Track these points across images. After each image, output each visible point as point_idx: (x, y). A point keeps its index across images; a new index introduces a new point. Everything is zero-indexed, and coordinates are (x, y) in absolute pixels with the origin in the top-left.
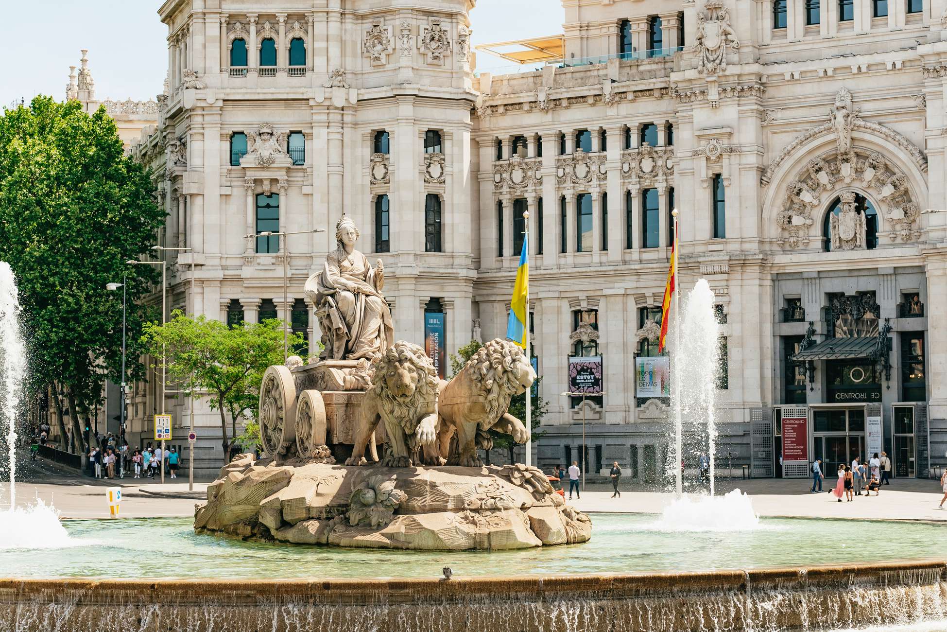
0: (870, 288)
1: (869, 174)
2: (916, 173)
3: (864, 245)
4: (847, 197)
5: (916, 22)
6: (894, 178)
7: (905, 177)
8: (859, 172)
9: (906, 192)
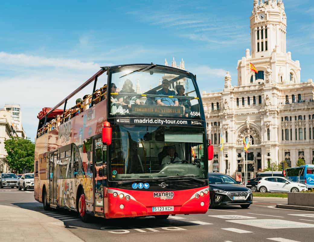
0: (252, 152)
1: (252, 132)
2: (260, 132)
3: (252, 144)
4: (249, 135)
5: (260, 105)
6: (256, 133)
7: (258, 132)
8: (251, 131)
9: (258, 135)
